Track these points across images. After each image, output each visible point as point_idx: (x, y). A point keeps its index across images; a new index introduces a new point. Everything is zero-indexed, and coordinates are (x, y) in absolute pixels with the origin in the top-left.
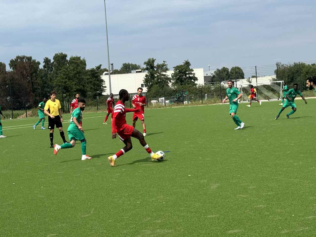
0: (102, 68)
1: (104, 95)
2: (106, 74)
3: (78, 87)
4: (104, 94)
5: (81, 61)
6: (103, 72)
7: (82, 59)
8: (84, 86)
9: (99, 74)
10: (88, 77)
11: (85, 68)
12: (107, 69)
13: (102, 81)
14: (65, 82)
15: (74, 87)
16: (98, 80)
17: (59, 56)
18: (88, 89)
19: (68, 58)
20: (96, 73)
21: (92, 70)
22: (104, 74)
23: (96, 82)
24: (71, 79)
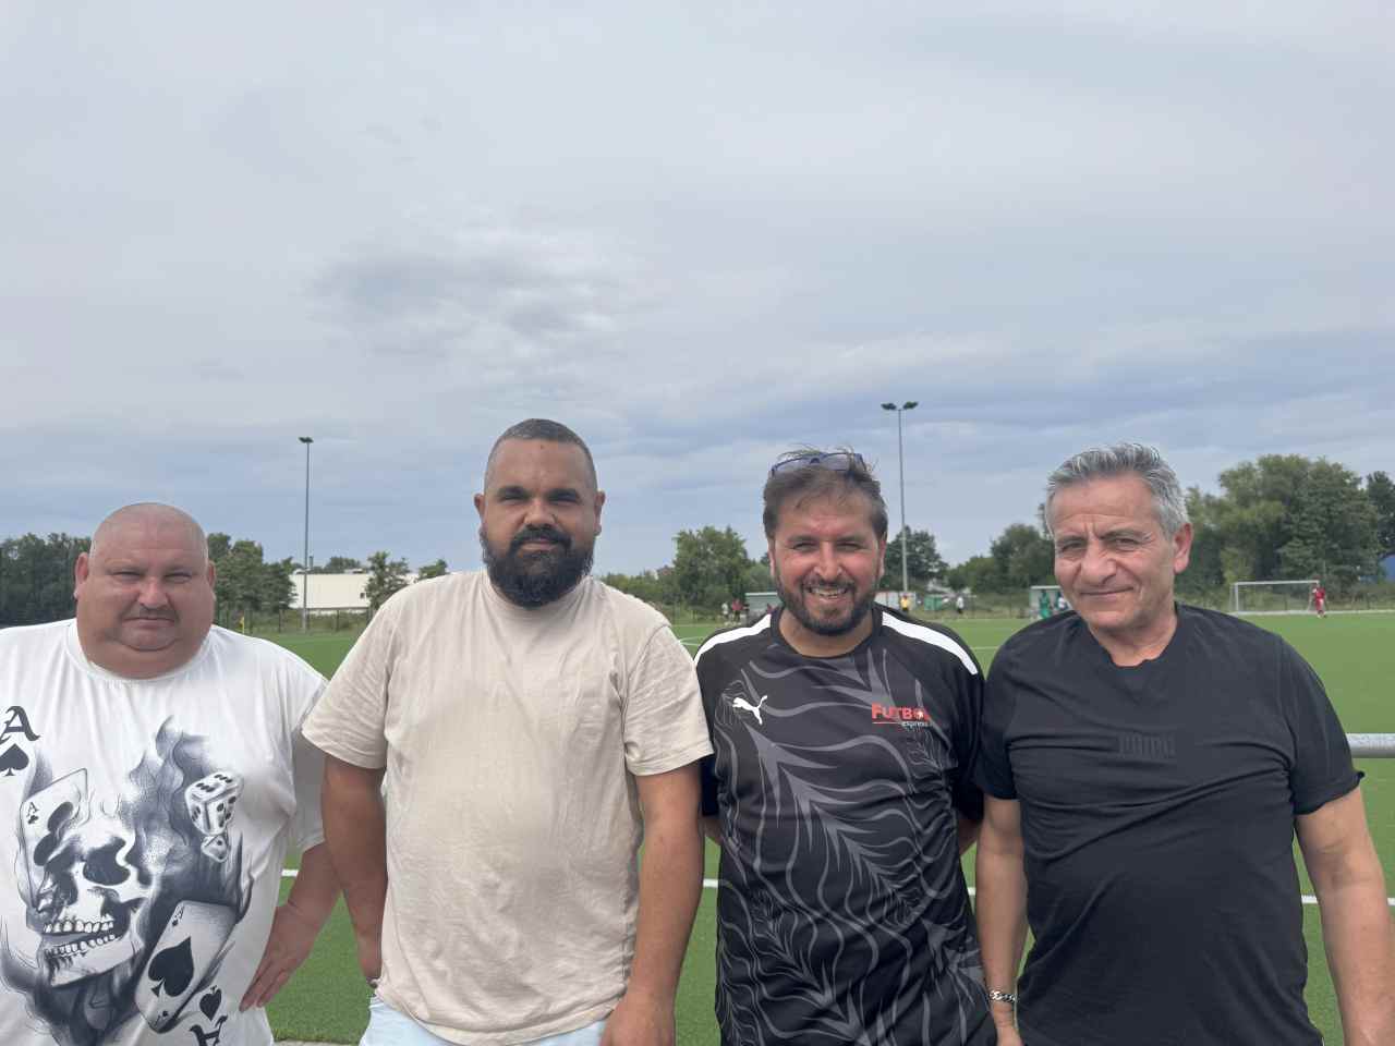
0: (292, 562)
1: (292, 609)
2: (299, 573)
3: (245, 593)
4: (292, 605)
5: (256, 549)
6: (294, 569)
7: (256, 545)
8: (257, 592)
9: (285, 572)
10: (266, 576)
11: (260, 561)
12: (302, 563)
13: (291, 584)
14: (224, 583)
15: (239, 591)
16: (283, 583)
17: (215, 538)
18: (265, 596)
19: (232, 543)
20: (282, 570)
21: (276, 566)
22: (295, 572)
23: (281, 586)
24: (236, 578)
